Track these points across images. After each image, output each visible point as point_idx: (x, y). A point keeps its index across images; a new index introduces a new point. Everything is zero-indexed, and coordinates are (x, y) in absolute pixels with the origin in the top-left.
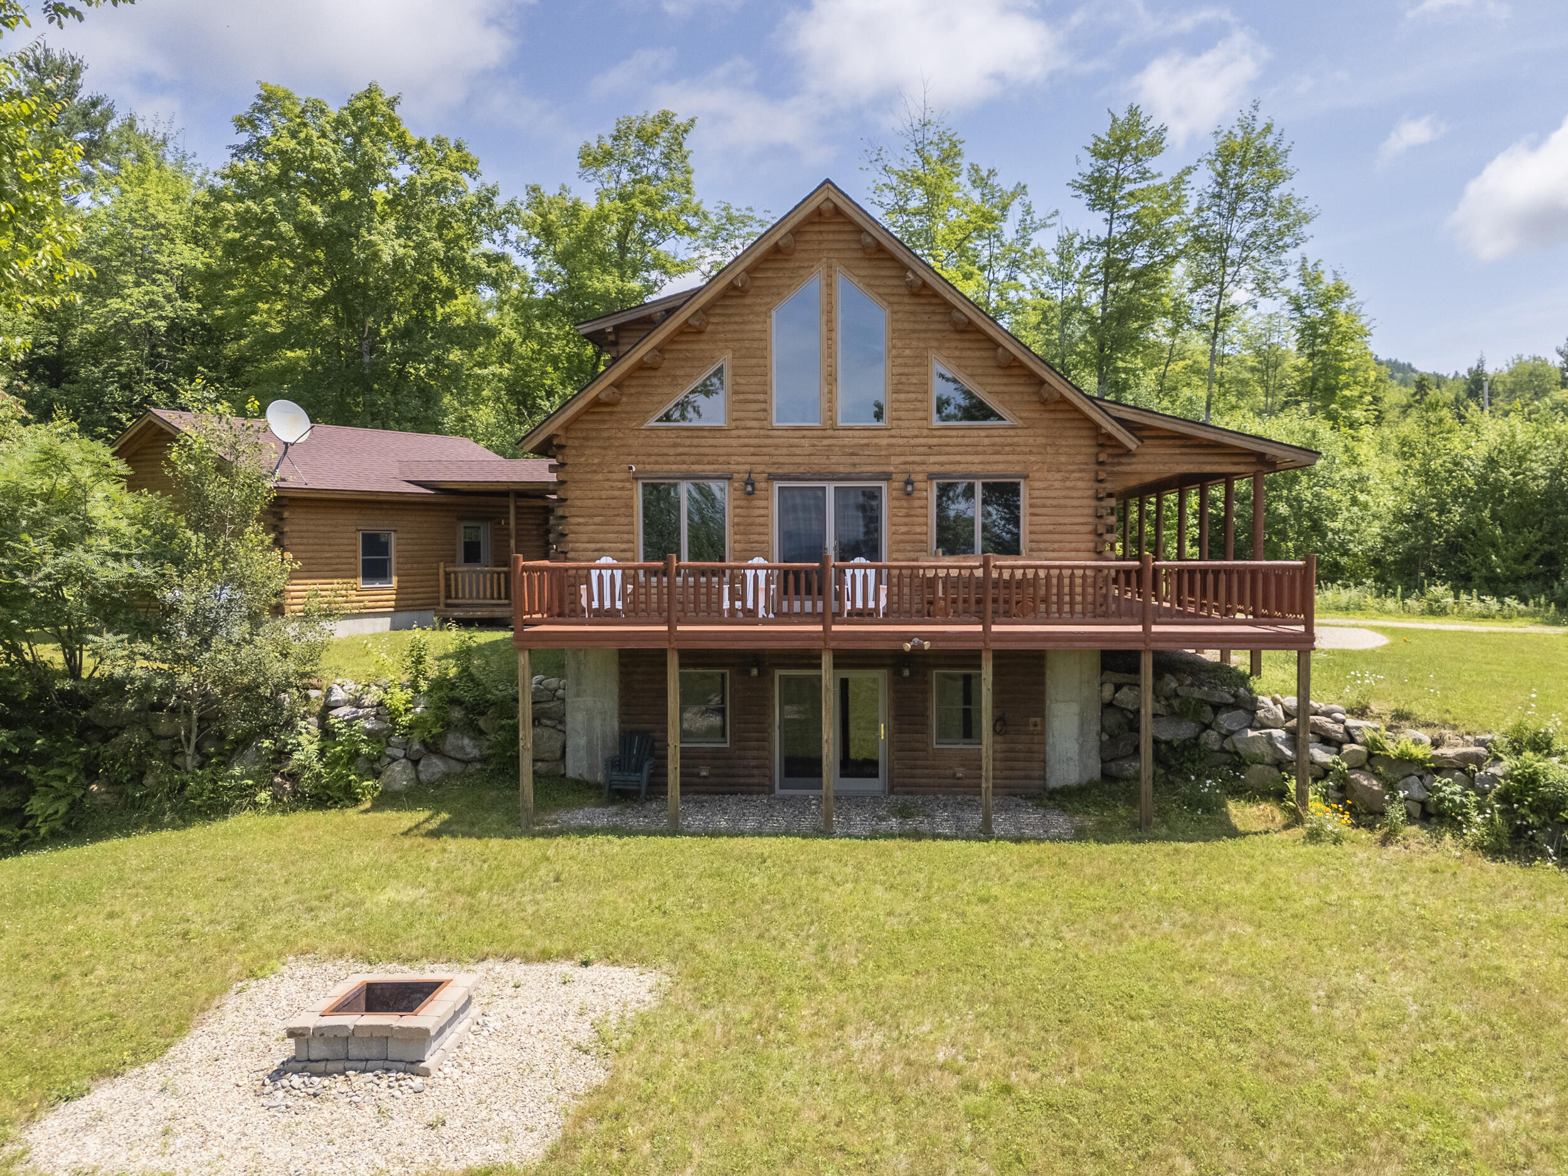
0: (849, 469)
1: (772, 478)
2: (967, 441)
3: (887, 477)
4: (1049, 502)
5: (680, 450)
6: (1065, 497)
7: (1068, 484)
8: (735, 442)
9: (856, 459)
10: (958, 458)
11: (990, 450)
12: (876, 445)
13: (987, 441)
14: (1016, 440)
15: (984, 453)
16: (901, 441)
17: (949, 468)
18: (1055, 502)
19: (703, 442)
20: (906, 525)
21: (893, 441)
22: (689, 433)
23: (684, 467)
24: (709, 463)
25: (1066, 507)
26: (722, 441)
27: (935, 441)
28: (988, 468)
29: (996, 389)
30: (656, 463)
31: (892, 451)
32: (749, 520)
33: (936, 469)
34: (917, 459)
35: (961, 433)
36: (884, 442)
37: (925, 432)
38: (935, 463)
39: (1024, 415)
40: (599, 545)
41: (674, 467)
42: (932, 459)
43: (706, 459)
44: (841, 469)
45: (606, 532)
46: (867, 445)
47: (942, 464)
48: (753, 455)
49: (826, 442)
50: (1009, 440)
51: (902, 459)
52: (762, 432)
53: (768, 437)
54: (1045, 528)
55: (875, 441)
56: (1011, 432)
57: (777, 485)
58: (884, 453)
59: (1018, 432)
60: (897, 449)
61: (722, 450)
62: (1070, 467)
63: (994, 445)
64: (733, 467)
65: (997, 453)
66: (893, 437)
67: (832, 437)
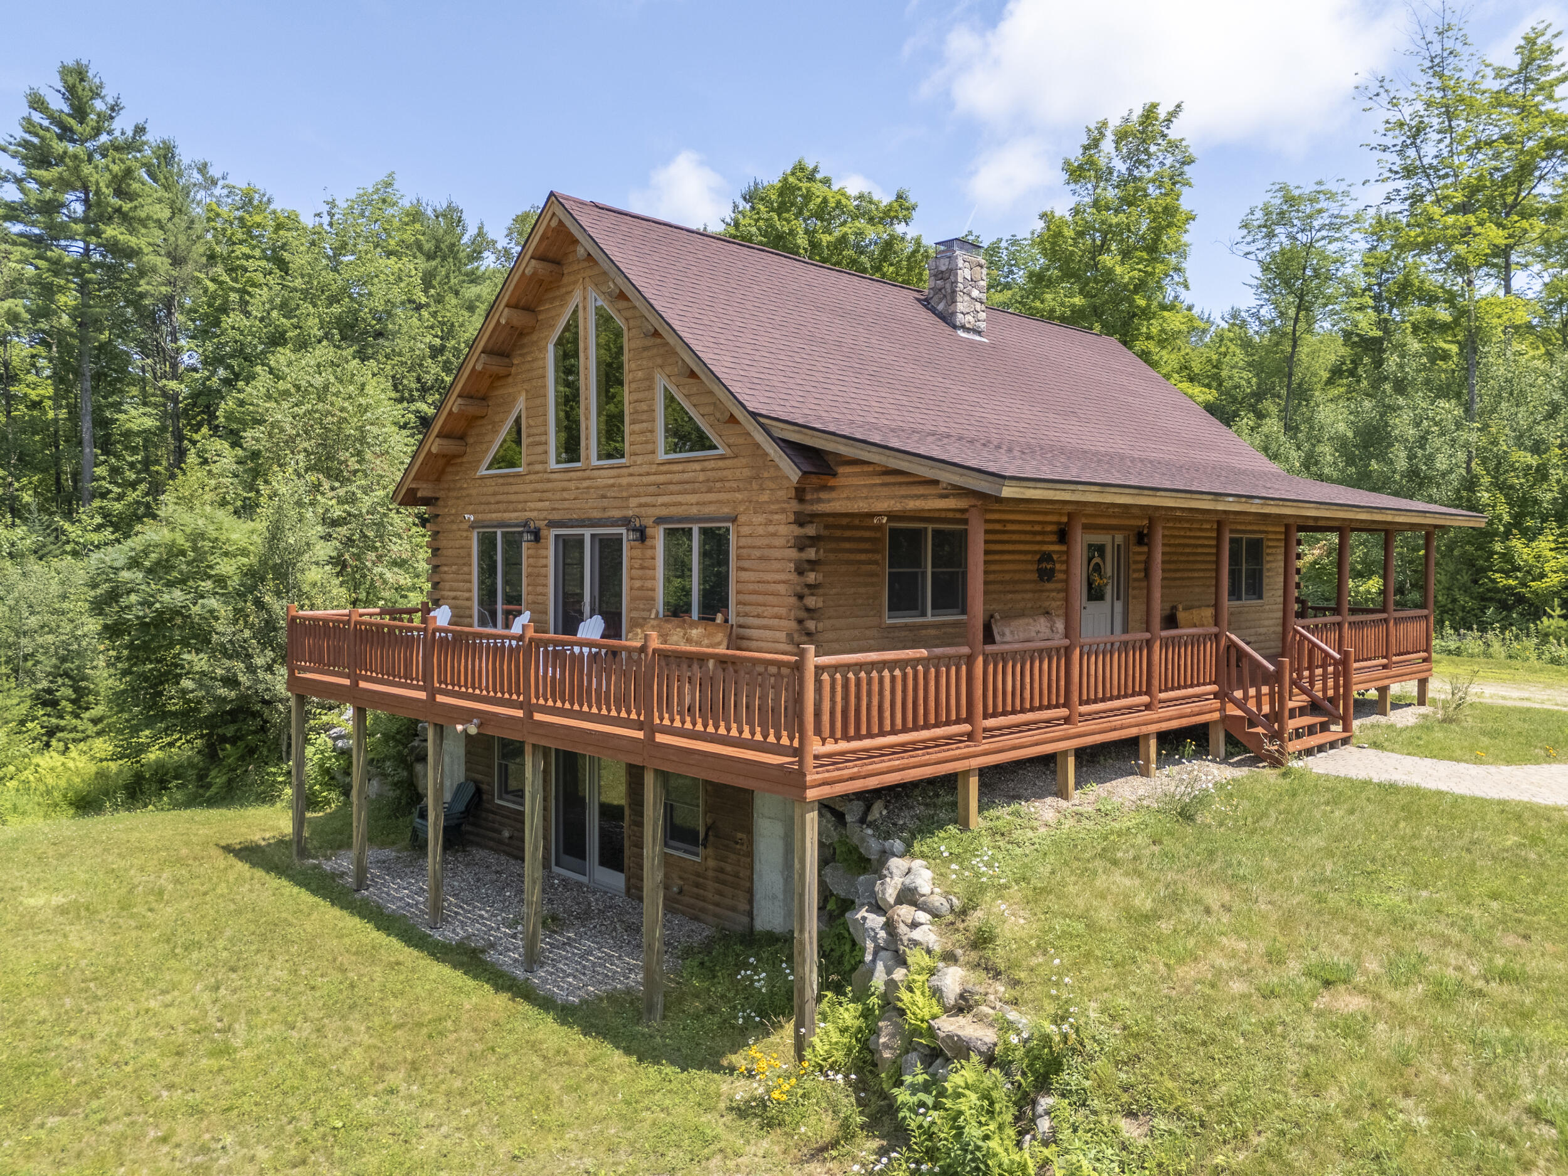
0: (601, 515)
1: (552, 524)
2: (686, 476)
3: (627, 522)
4: (754, 553)
5: (499, 498)
6: (770, 547)
7: (771, 529)
8: (529, 488)
9: (605, 503)
10: (679, 498)
11: (704, 487)
12: (620, 485)
13: (702, 476)
14: (725, 473)
15: (700, 491)
16: (636, 480)
17: (672, 511)
18: (759, 553)
19: (509, 489)
20: (641, 578)
21: (630, 480)
22: (501, 481)
23: (500, 515)
24: (514, 511)
25: (769, 559)
26: (521, 488)
27: (661, 478)
28: (702, 509)
30: (485, 512)
31: (630, 492)
32: (536, 570)
33: (664, 512)
34: (648, 500)
35: (680, 467)
36: (624, 481)
37: (654, 468)
38: (662, 504)
39: (731, 441)
41: (494, 515)
42: (661, 500)
43: (511, 507)
44: (596, 514)
46: (613, 486)
47: (666, 506)
48: (541, 500)
49: (586, 484)
50: (720, 474)
51: (638, 501)
52: (546, 476)
53: (549, 481)
54: (751, 587)
55: (619, 481)
56: (720, 464)
57: (553, 532)
58: (625, 494)
59: (728, 463)
60: (634, 490)
61: (522, 497)
62: (773, 507)
63: (708, 481)
64: (529, 514)
65: (709, 491)
66: (631, 475)
67: (589, 478)
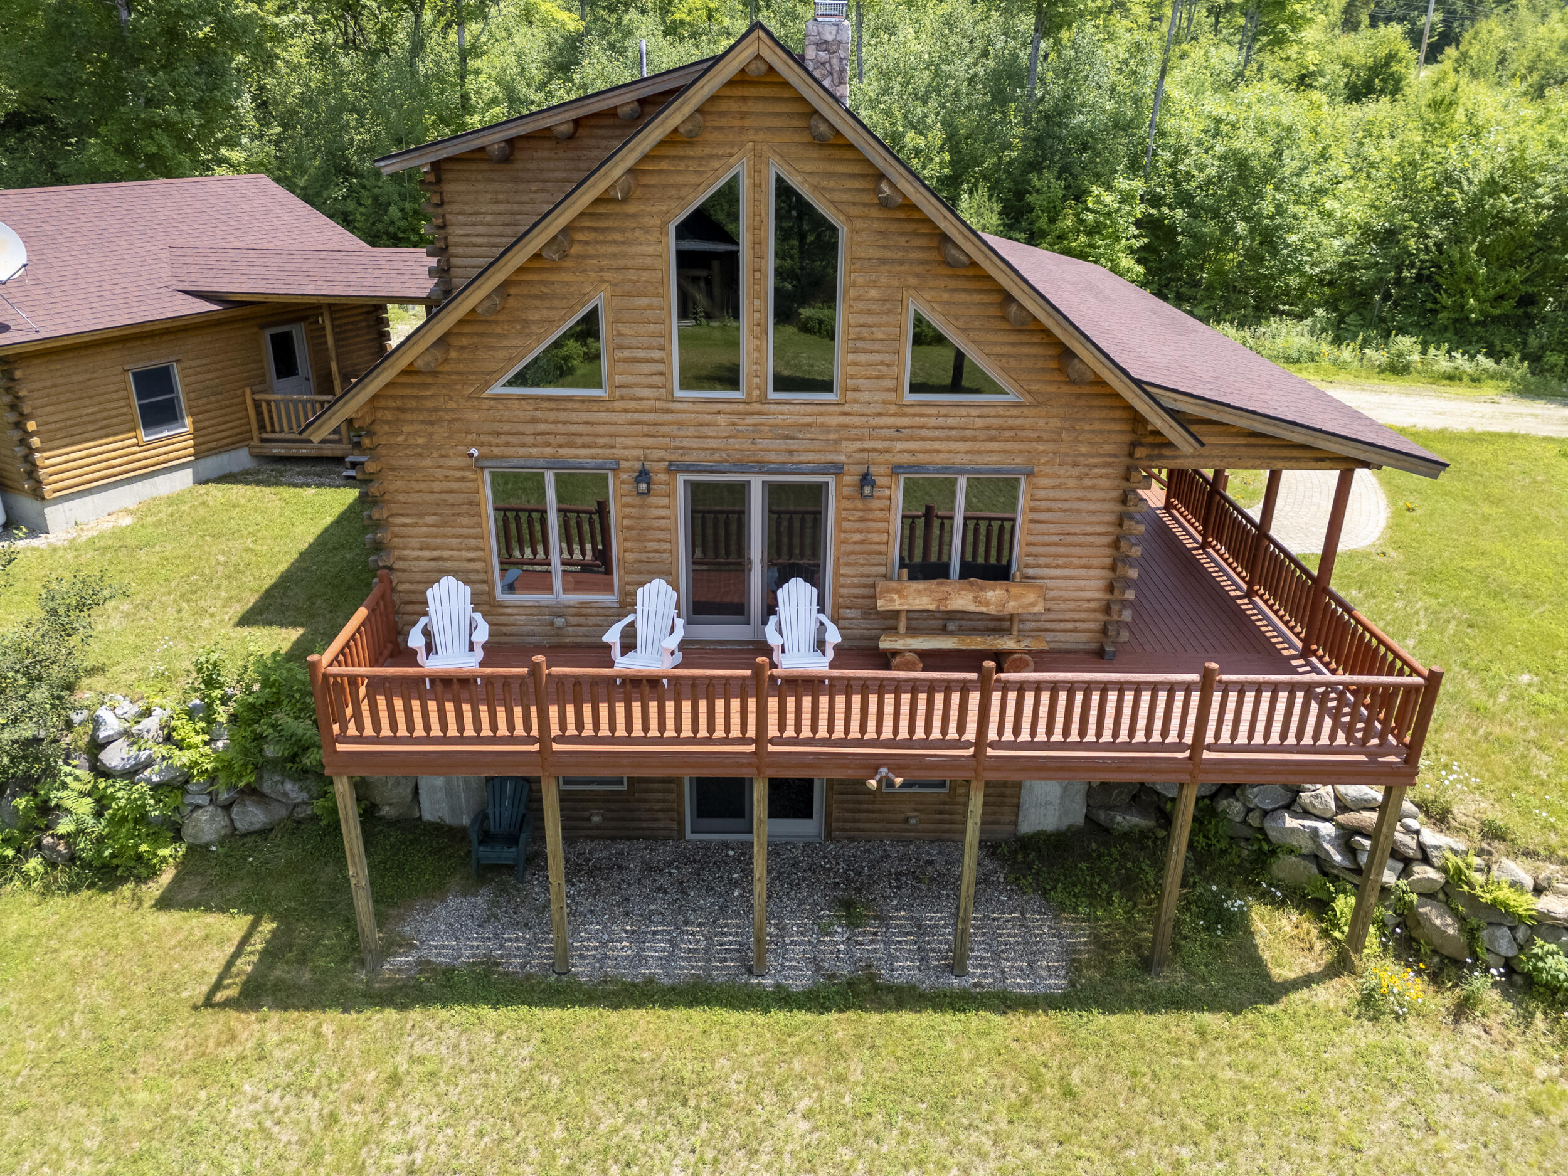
0: (782, 458)
1: (673, 468)
2: (951, 422)
3: (837, 469)
4: (1056, 505)
5: (542, 427)
6: (1080, 500)
7: (1087, 482)
8: (621, 418)
9: (793, 444)
10: (936, 445)
11: (982, 434)
12: (822, 425)
13: (979, 422)
14: (1020, 421)
15: (974, 439)
16: (857, 421)
17: (922, 458)
18: (1066, 506)
19: (573, 416)
20: (860, 531)
21: (847, 420)
22: (552, 405)
23: (548, 451)
24: (584, 446)
25: (1079, 511)
26: (602, 416)
27: (906, 421)
28: (977, 458)
29: (998, 350)
30: (507, 444)
31: (843, 434)
32: (644, 523)
33: (905, 459)
34: (879, 445)
35: (943, 411)
36: (833, 421)
37: (890, 409)
38: (903, 450)
39: (1034, 388)
40: (436, 553)
41: (534, 451)
42: (900, 446)
43: (579, 441)
44: (772, 457)
45: (444, 536)
46: (810, 425)
47: (913, 453)
48: (646, 436)
49: (751, 420)
50: (1010, 422)
51: (858, 445)
52: (659, 405)
53: (667, 411)
54: (1047, 538)
55: (821, 420)
56: (1015, 412)
57: (681, 478)
58: (832, 436)
59: (1025, 411)
60: (853, 432)
61: (601, 429)
62: (1092, 460)
63: (988, 428)
64: (619, 452)
65: (992, 439)
66: (846, 414)
67: (759, 413)
